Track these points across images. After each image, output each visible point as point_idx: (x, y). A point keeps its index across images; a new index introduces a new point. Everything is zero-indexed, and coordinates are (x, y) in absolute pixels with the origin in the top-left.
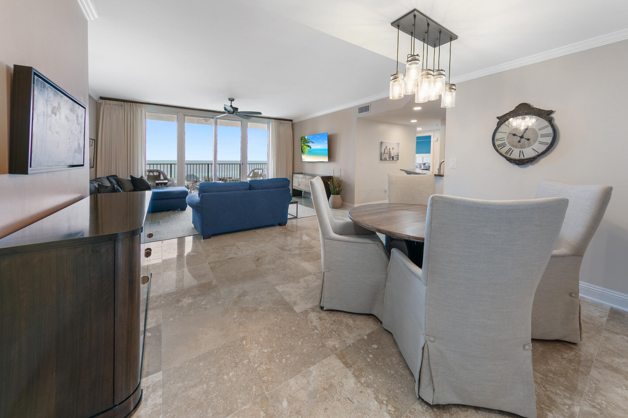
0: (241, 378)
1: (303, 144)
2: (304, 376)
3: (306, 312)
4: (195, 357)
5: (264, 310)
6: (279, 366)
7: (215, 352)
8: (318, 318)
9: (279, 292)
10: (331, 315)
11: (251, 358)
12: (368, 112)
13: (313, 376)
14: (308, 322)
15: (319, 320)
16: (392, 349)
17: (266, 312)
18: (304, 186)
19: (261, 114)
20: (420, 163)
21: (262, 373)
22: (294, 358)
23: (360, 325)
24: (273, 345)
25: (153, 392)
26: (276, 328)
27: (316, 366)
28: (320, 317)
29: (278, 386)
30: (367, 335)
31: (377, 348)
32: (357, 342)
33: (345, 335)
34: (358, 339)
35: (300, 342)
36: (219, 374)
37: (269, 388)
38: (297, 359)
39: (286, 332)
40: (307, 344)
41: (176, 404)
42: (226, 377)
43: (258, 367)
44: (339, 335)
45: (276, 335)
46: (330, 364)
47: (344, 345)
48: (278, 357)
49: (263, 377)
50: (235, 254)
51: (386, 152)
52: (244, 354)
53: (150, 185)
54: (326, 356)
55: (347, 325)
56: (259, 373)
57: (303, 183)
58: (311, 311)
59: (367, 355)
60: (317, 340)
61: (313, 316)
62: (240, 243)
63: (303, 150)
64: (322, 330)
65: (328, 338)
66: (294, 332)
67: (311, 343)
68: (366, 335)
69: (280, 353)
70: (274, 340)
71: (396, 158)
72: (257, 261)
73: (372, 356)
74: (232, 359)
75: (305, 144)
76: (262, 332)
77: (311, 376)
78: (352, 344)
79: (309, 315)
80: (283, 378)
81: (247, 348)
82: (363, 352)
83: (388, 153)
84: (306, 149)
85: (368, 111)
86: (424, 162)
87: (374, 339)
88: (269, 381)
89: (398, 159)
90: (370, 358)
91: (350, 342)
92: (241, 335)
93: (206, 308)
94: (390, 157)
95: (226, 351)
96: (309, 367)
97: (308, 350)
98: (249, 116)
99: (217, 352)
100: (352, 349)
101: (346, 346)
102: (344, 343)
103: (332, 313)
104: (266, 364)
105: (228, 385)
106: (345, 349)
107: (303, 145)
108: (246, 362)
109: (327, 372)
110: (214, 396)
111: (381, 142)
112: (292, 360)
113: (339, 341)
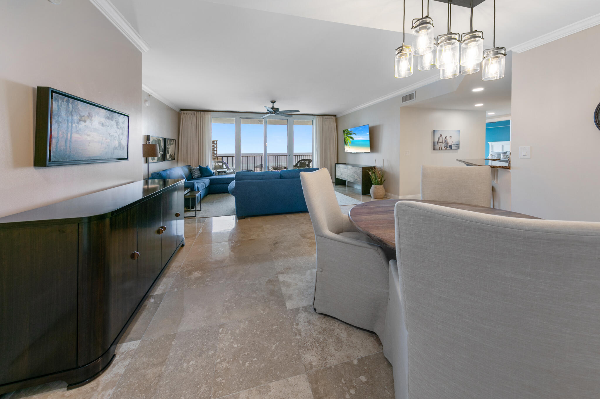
0: (198, 371)
1: (346, 135)
2: (260, 392)
3: (296, 311)
4: (173, 333)
5: (255, 298)
6: (239, 369)
7: (191, 333)
8: (307, 321)
9: (279, 281)
10: (324, 320)
11: (217, 351)
12: (413, 100)
13: (269, 396)
14: (294, 323)
15: (307, 323)
16: (386, 391)
17: (257, 301)
18: (346, 175)
19: (299, 112)
20: (499, 152)
21: (219, 373)
22: (259, 364)
23: (354, 343)
24: (246, 341)
25: (123, 360)
26: (258, 321)
27: (278, 382)
28: (310, 321)
29: (227, 394)
30: (359, 360)
31: (366, 383)
32: (341, 366)
33: (330, 351)
34: (345, 361)
35: (274, 346)
36: (181, 360)
37: (217, 394)
38: (262, 366)
39: (266, 329)
40: (282, 350)
41: (131, 379)
42: (185, 365)
43: (219, 363)
44: (323, 349)
45: (254, 330)
46: (296, 386)
47: (323, 365)
48: (244, 357)
49: (218, 377)
50: (258, 236)
51: (441, 140)
52: (215, 343)
53: (213, 173)
54: (295, 373)
55: (337, 339)
56: (217, 371)
57: (345, 172)
58: (302, 310)
59: (347, 388)
60: (295, 348)
61: (302, 316)
62: (267, 226)
63: (346, 142)
64: (305, 338)
65: (308, 350)
66: (273, 331)
67: (286, 350)
68: (357, 359)
69: (248, 353)
70: (250, 335)
71: (456, 147)
72: (274, 245)
73: (354, 393)
74: (201, 345)
75: (348, 136)
76: (242, 323)
77: (267, 393)
78: (334, 366)
79: (298, 315)
80: (237, 387)
81: (220, 337)
82: (344, 382)
83: (444, 142)
84: (349, 140)
85: (413, 98)
86: (505, 151)
87: (366, 368)
88: (221, 385)
89: (459, 148)
90: (350, 394)
91: (332, 362)
92: (222, 321)
93: (207, 285)
94: (446, 146)
95: (201, 335)
96: (271, 381)
97: (278, 358)
98: (290, 114)
99: (192, 334)
100: (332, 373)
101: (325, 366)
102: (325, 362)
103: (325, 319)
104: (228, 362)
105: (183, 375)
106: (323, 370)
107: (346, 136)
108: (211, 353)
109: (288, 396)
110: (164, 383)
111: (434, 131)
112: (256, 366)
113: (319, 357)
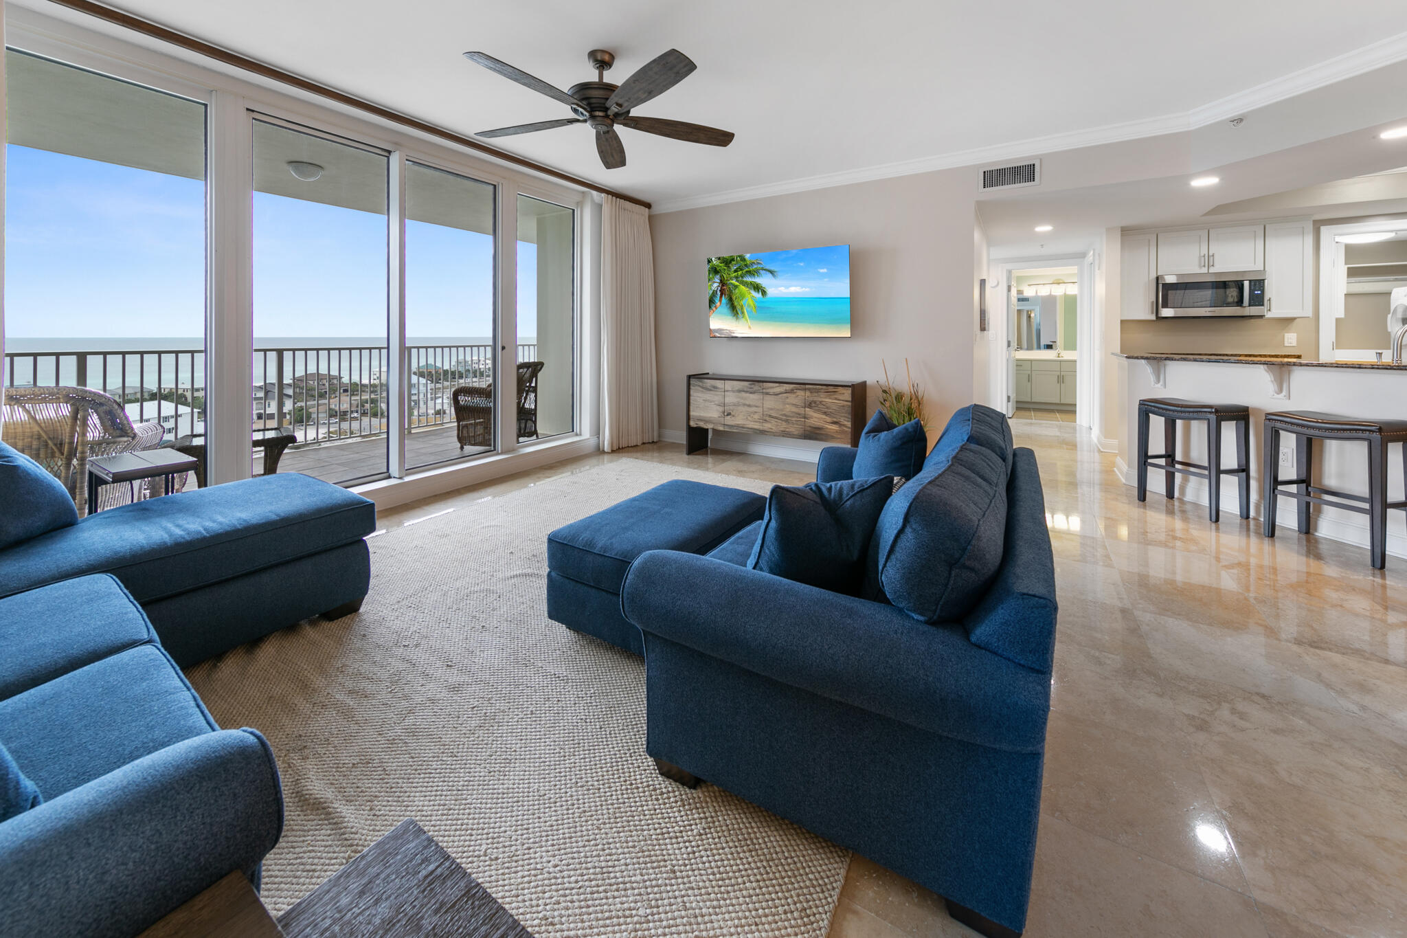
1: (737, 278)
12: (1028, 184)
57: (749, 406)
63: (736, 304)
75: (745, 279)
84: (748, 297)
85: (1031, 179)
107: (734, 282)
111: (983, 281)
